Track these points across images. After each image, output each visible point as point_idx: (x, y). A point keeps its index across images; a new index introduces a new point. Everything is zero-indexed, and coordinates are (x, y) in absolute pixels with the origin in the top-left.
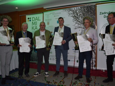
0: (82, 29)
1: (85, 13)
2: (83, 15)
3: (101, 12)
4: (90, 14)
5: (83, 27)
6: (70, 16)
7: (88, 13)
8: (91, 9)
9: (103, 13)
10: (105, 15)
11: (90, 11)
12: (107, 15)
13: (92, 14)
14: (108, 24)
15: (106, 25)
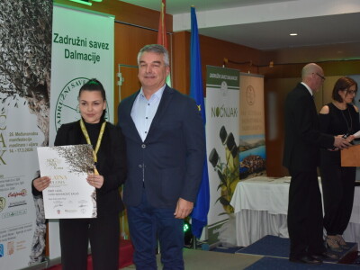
0: (5, 95)
1: (18, 25)
2: (11, 32)
3: (57, 35)
4: (36, 32)
5: (7, 86)
7: (27, 27)
8: (37, 13)
9: (62, 41)
10: (67, 46)
11: (35, 20)
12: (72, 48)
13: (40, 37)
14: (75, 84)
15: (70, 85)
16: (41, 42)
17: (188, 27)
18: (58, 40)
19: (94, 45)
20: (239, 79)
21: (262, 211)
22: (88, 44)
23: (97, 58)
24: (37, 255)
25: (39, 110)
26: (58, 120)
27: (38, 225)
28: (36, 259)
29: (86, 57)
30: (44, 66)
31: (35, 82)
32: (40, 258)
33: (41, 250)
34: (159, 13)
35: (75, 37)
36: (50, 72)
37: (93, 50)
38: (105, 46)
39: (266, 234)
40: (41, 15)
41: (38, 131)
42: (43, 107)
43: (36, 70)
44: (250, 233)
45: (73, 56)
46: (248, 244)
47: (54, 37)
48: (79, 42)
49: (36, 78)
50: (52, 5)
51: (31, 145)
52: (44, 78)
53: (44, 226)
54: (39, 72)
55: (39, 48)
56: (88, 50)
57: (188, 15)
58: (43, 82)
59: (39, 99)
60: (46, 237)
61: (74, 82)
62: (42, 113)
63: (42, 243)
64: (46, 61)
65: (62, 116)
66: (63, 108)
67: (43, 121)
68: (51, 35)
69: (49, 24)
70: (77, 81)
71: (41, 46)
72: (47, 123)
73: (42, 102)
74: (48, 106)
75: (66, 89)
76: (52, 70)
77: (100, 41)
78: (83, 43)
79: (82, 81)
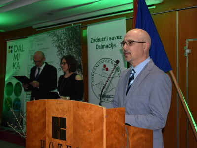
2: (68, 44)
3: (92, 39)
6: (55, 44)
9: (95, 41)
10: (96, 44)
12: (99, 44)
15: (98, 63)
18: (92, 41)
19: (112, 38)
22: (109, 39)
23: (114, 46)
26: (92, 80)
29: (108, 47)
35: (100, 37)
37: (112, 41)
45: (100, 47)
48: (103, 39)
61: (101, 61)
65: (94, 78)
66: (95, 75)
70: (102, 60)
77: (116, 35)
78: (106, 39)
79: (105, 60)
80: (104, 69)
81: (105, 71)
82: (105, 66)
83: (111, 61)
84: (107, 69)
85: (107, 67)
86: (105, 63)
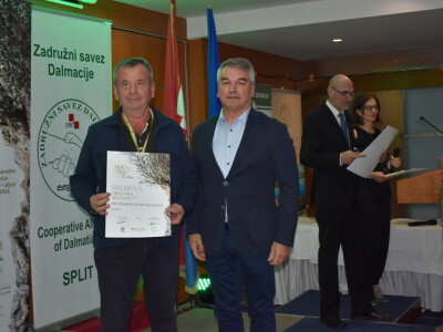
3: (38, 46)
4: (10, 44)
8: (11, 18)
9: (44, 53)
10: (51, 61)
11: (9, 28)
12: (58, 63)
13: (16, 49)
14: (62, 107)
15: (55, 109)
16: (17, 55)
17: (204, 33)
18: (39, 52)
19: (86, 58)
20: (270, 96)
21: (302, 261)
22: (78, 57)
23: (90, 75)
24: (18, 324)
25: (16, 141)
26: (41, 153)
27: (18, 285)
28: (17, 328)
29: (76, 74)
30: (22, 85)
31: (11, 106)
32: (22, 328)
33: (23, 317)
34: (167, 16)
35: (61, 49)
36: (29, 93)
37: (85, 64)
38: (100, 59)
39: (308, 289)
40: (16, 22)
41: (16, 167)
42: (21, 137)
43: (11, 92)
44: (288, 288)
45: (60, 72)
46: (286, 302)
47: (33, 49)
48: (66, 55)
49: (11, 101)
50: (30, 8)
51: (8, 185)
52: (23, 102)
53: (27, 287)
54: (15, 94)
55: (15, 63)
56: (78, 65)
57: (204, 19)
58: (20, 106)
59: (16, 128)
60: (29, 300)
61: (61, 105)
62: (20, 145)
63: (25, 308)
64: (24, 79)
65: (46, 147)
66: (48, 138)
67: (22, 155)
68: (30, 47)
69: (27, 33)
70: (64, 103)
71: (17, 60)
72: (27, 158)
73: (20, 131)
74: (28, 135)
75: (51, 114)
76: (32, 90)
77: (93, 53)
78: (72, 55)
79: (71, 103)
80: (70, 125)
81: (72, 129)
82: (71, 117)
83: (83, 107)
84: (77, 125)
85: (76, 119)
86: (71, 111)
